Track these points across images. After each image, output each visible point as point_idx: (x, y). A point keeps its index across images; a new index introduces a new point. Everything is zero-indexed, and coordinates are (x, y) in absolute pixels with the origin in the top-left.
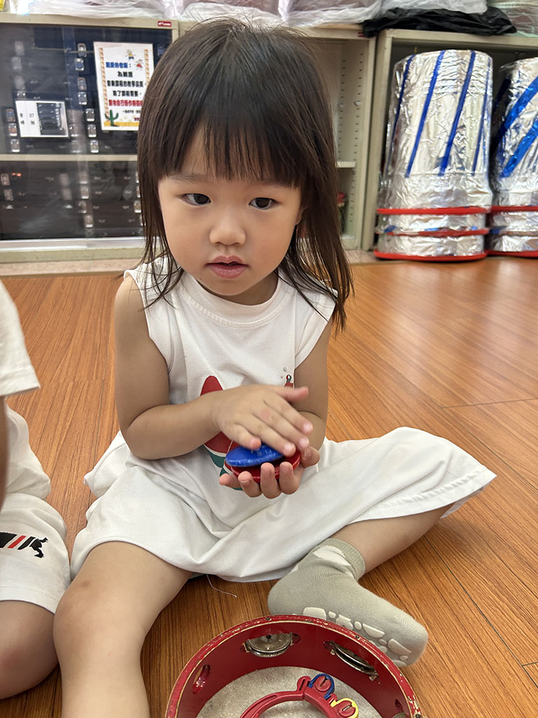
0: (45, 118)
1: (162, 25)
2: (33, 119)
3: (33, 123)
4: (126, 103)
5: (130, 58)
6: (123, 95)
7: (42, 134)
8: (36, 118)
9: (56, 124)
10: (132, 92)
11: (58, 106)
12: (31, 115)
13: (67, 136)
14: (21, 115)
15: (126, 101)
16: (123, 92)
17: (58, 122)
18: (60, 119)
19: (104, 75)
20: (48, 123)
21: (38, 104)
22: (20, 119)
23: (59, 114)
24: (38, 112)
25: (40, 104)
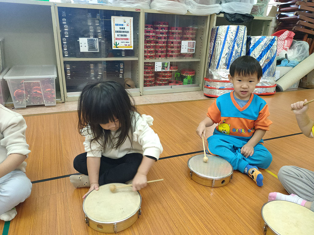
1: (137, 10)
3: (85, 46)
4: (122, 39)
5: (124, 22)
6: (121, 36)
7: (88, 51)
8: (87, 45)
10: (124, 35)
11: (95, 40)
12: (85, 44)
13: (98, 51)
14: (81, 43)
15: (122, 38)
16: (121, 35)
17: (95, 46)
19: (114, 28)
20: (91, 46)
22: (80, 45)
23: (96, 43)
24: (88, 42)
25: (89, 39)
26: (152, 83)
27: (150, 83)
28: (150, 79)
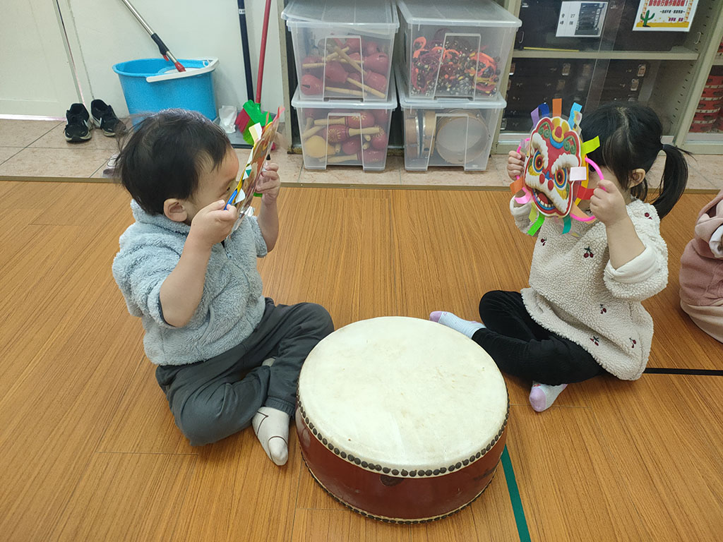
0: (584, 19)
2: (571, 20)
3: (571, 23)
7: (575, 34)
8: (576, 20)
9: (594, 24)
11: (601, 6)
12: (572, 16)
13: (599, 36)
14: (563, 16)
17: (596, 22)
18: (598, 20)
20: (586, 23)
21: (582, 4)
22: (561, 19)
23: (600, 15)
24: (580, 12)
25: (584, 4)
26: (711, 122)
27: (704, 122)
28: (710, 111)
